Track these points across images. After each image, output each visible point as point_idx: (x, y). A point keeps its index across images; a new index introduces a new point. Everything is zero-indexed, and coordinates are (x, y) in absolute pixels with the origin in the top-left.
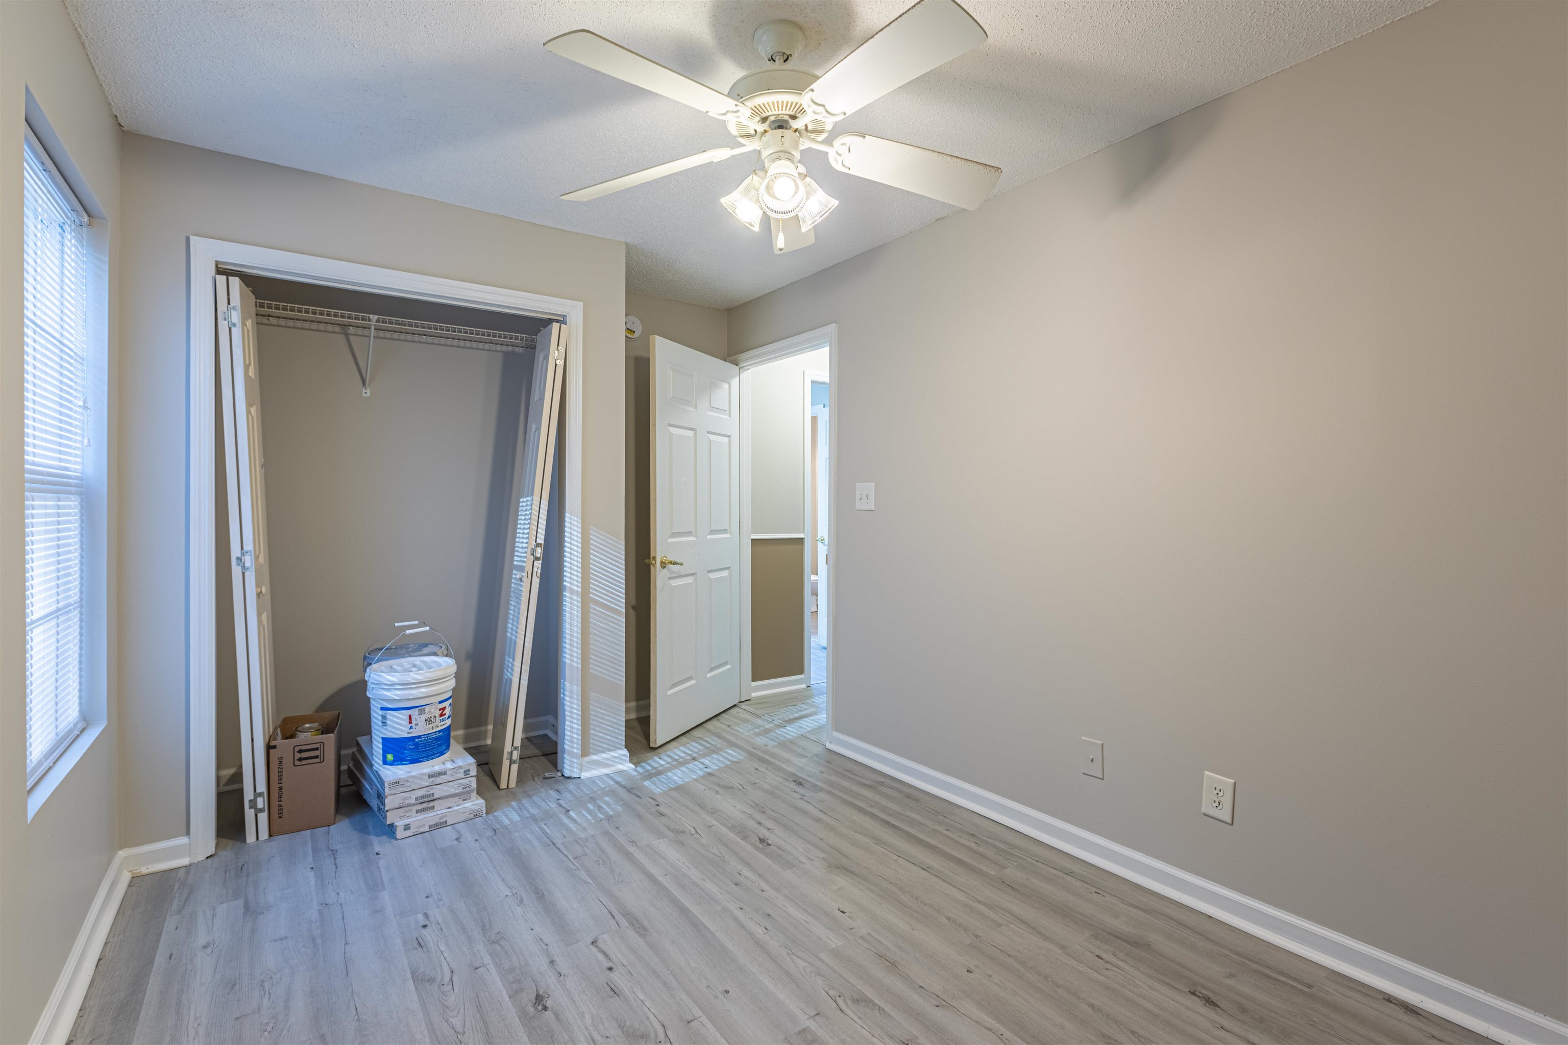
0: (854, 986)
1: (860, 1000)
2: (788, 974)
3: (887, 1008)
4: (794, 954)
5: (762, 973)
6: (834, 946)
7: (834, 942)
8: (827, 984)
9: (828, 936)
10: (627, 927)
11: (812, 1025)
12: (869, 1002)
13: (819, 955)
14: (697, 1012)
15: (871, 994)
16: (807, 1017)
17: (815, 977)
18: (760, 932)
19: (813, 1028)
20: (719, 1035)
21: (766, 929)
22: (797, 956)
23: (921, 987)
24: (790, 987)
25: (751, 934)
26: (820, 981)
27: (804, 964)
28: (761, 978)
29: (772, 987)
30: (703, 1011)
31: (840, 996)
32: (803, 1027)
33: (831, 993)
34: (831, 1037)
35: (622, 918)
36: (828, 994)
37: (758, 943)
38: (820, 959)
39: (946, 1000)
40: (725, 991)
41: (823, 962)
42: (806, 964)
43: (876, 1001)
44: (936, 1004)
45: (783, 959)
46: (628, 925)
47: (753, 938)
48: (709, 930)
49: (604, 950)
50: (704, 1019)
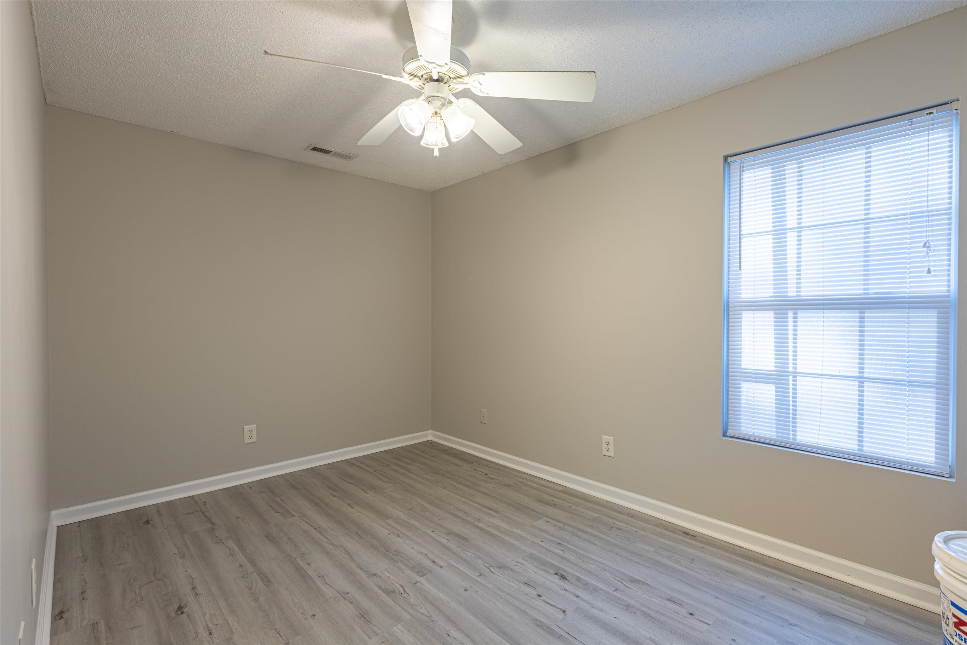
0: (392, 600)
1: (390, 592)
2: (431, 603)
3: (376, 589)
4: (428, 617)
5: (447, 602)
6: (399, 626)
7: (398, 629)
8: (408, 599)
9: (402, 634)
10: (551, 626)
11: (418, 578)
12: (386, 592)
13: (410, 617)
14: (478, 579)
15: (383, 596)
16: (421, 582)
17: (415, 603)
18: (452, 632)
19: (418, 577)
20: (464, 571)
21: (448, 635)
22: (426, 616)
23: (351, 603)
24: (430, 596)
25: (460, 630)
26: (412, 601)
27: (421, 611)
28: (448, 599)
29: (441, 595)
30: (476, 580)
31: (402, 593)
32: (423, 577)
33: (406, 595)
34: (410, 574)
35: (562, 634)
36: (408, 594)
37: (453, 623)
38: (411, 615)
39: (341, 596)
40: (467, 591)
41: (408, 613)
42: (419, 610)
43: (381, 592)
44: (348, 594)
45: (435, 613)
46: (552, 627)
47: (457, 626)
48: (490, 628)
49: (553, 607)
50: (474, 577)
